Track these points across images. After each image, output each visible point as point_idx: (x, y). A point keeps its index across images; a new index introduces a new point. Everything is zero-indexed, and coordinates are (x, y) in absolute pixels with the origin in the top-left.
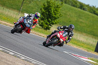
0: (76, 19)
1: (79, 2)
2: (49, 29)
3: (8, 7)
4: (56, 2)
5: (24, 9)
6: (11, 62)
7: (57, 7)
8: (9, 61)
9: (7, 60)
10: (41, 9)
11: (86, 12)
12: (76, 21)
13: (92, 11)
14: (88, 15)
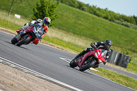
0: (73, 21)
4: (52, 1)
5: (15, 9)
7: (53, 7)
11: (86, 13)
13: (92, 11)
14: (88, 16)
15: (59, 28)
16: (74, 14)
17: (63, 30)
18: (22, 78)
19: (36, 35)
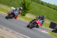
1: (41, 1)
2: (25, 16)
3: (2, 4)
4: (29, 1)
5: (11, 5)
6: (4, 33)
7: (29, 3)
8: (3, 33)
9: (2, 32)
10: (20, 5)
12: (39, 11)
13: (47, 6)
14: (46, 8)
15: (32, 14)
16: (39, 7)
17: (34, 14)
18: (15, 37)
19: (15, 14)
